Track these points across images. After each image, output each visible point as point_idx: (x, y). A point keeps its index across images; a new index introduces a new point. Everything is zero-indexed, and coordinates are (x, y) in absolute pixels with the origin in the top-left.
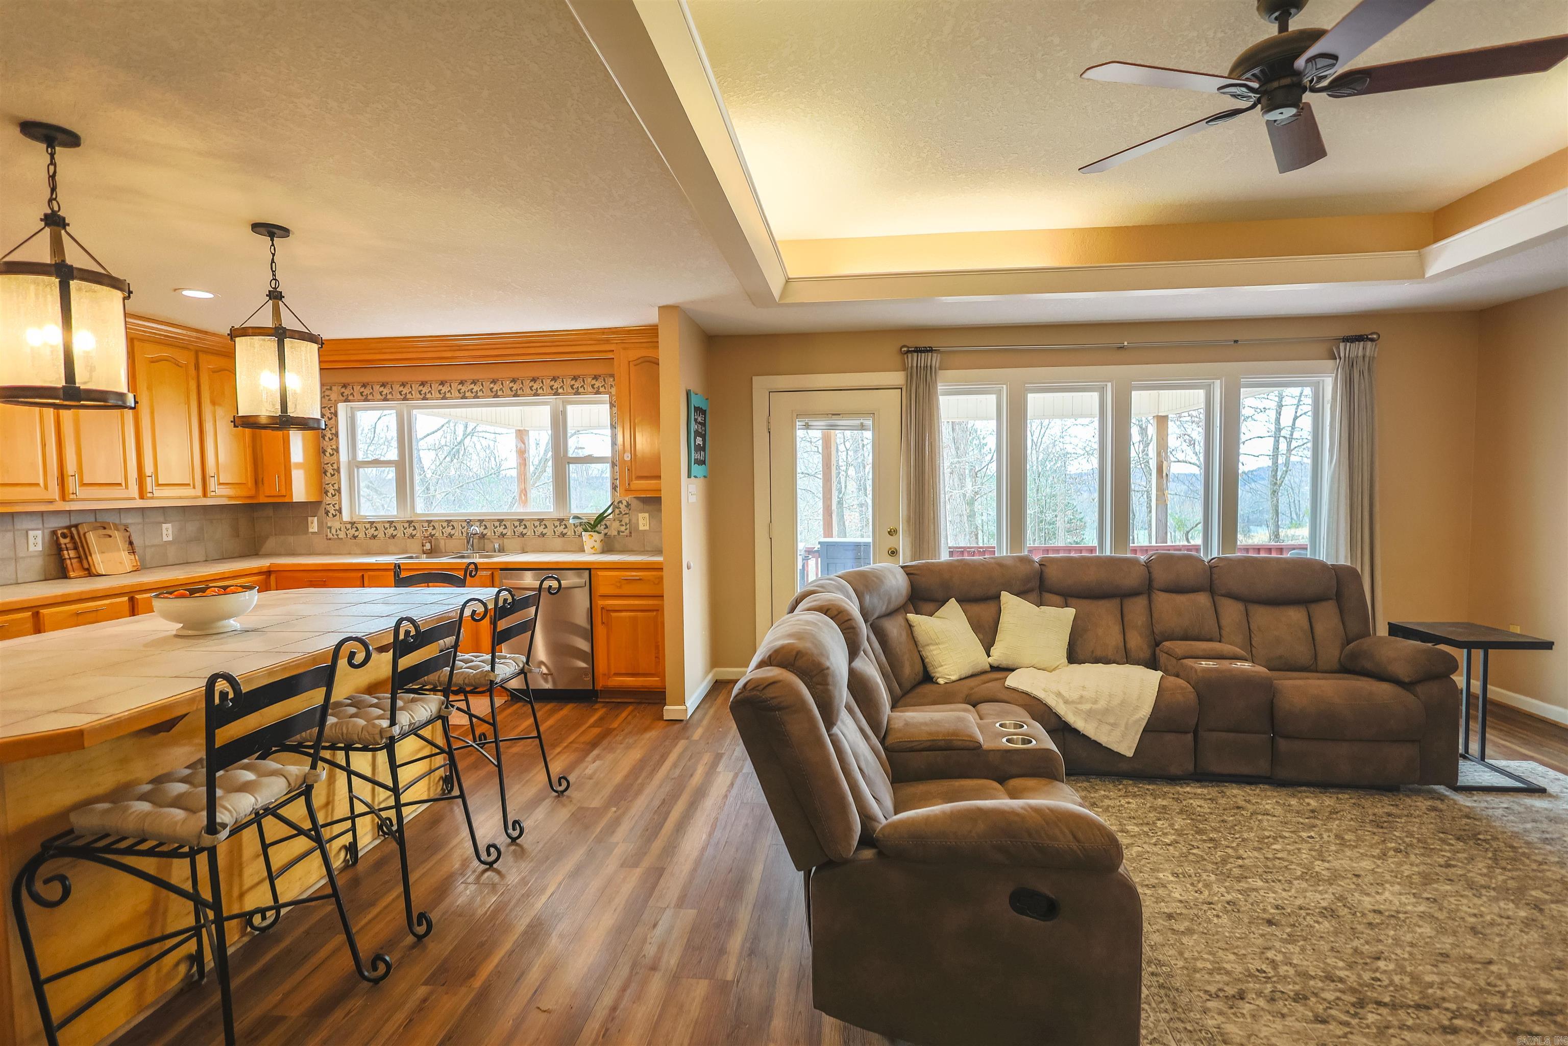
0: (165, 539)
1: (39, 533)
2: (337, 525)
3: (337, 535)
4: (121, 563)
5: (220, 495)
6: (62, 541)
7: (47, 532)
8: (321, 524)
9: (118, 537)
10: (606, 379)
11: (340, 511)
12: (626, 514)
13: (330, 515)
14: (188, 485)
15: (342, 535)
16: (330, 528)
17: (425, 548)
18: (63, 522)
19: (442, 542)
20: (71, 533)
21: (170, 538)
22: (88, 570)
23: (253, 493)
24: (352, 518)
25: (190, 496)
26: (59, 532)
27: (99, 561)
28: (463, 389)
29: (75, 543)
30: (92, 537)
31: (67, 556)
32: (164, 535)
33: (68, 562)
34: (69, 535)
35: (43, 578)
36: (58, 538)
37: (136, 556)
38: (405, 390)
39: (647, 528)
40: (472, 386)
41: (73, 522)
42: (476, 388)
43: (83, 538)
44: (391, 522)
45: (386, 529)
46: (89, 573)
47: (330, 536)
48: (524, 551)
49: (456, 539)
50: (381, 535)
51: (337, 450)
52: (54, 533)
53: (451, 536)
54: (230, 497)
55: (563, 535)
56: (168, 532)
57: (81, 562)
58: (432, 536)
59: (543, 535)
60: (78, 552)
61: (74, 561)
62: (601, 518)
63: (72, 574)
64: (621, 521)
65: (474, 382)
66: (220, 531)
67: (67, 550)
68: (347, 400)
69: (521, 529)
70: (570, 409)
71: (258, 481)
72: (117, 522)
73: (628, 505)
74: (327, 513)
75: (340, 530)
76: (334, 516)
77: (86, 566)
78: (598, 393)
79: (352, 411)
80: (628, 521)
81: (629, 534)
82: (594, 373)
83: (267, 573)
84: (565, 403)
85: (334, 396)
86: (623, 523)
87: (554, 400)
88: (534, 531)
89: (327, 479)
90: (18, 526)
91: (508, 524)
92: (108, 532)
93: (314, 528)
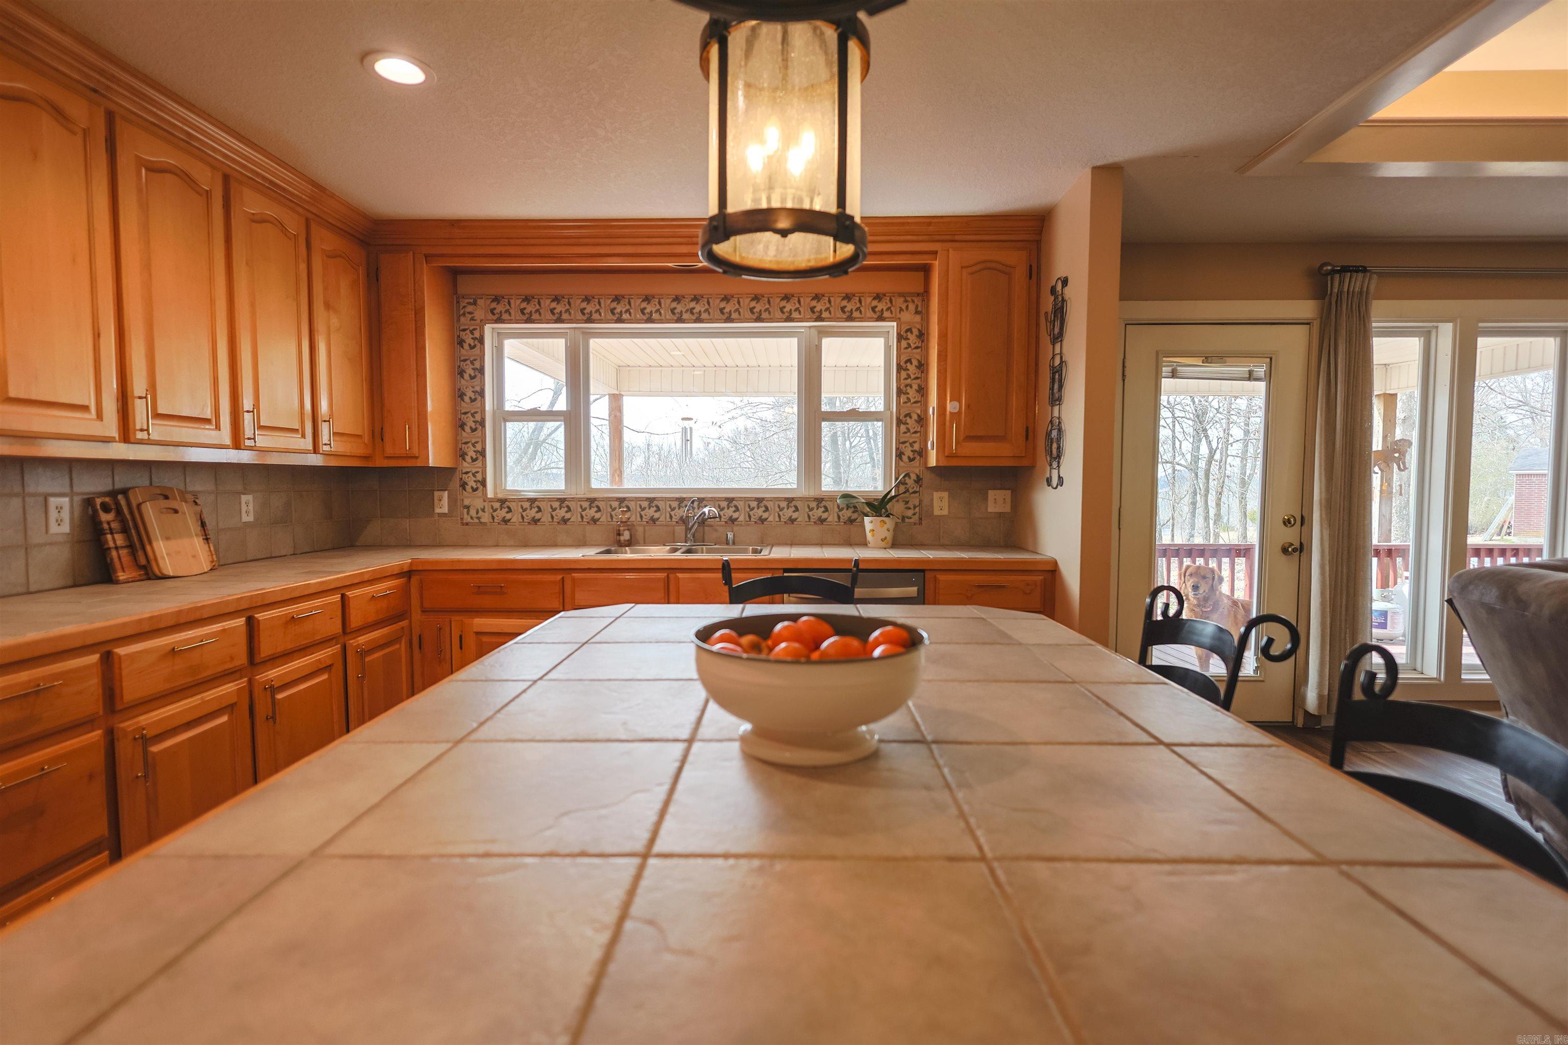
0: (245, 518)
1: (65, 501)
2: (478, 503)
3: (479, 518)
4: (194, 556)
5: (330, 452)
6: (105, 517)
7: (77, 499)
8: (453, 502)
9: (186, 513)
10: (893, 299)
11: (483, 483)
12: (915, 492)
13: (468, 488)
14: (296, 430)
15: (486, 518)
16: (468, 507)
17: (622, 538)
18: (101, 481)
19: (640, 529)
20: (117, 504)
21: (251, 518)
22: (146, 567)
23: (368, 450)
24: (501, 493)
26: (98, 501)
27: (163, 553)
28: (679, 308)
29: (124, 520)
30: (150, 511)
31: (111, 544)
32: (244, 513)
33: (114, 553)
34: (113, 507)
35: (70, 583)
36: (95, 512)
37: (211, 545)
38: (590, 308)
39: (945, 512)
40: (693, 304)
41: (119, 485)
42: (698, 308)
43: (137, 512)
44: (562, 500)
45: (554, 510)
46: (147, 574)
47: (467, 519)
49: (663, 525)
50: (546, 518)
51: (482, 394)
52: (88, 502)
53: (653, 520)
54: (341, 456)
55: (822, 521)
56: (248, 507)
57: (134, 554)
58: (628, 520)
59: (792, 521)
60: (129, 538)
61: (123, 552)
62: (886, 499)
63: (122, 576)
64: (907, 502)
65: (696, 299)
67: (112, 533)
68: (499, 320)
69: (760, 512)
70: (827, 343)
71: (376, 433)
72: (184, 484)
73: (918, 480)
74: (463, 485)
75: (483, 510)
76: (474, 490)
77: (143, 561)
78: (881, 318)
79: (501, 337)
80: (917, 504)
81: (917, 522)
82: (880, 289)
83: (408, 574)
84: (824, 333)
85: (479, 314)
86: (911, 505)
87: (810, 327)
88: (779, 516)
89: (466, 435)
90: (31, 488)
91: (740, 505)
92: (171, 504)
93: (442, 507)
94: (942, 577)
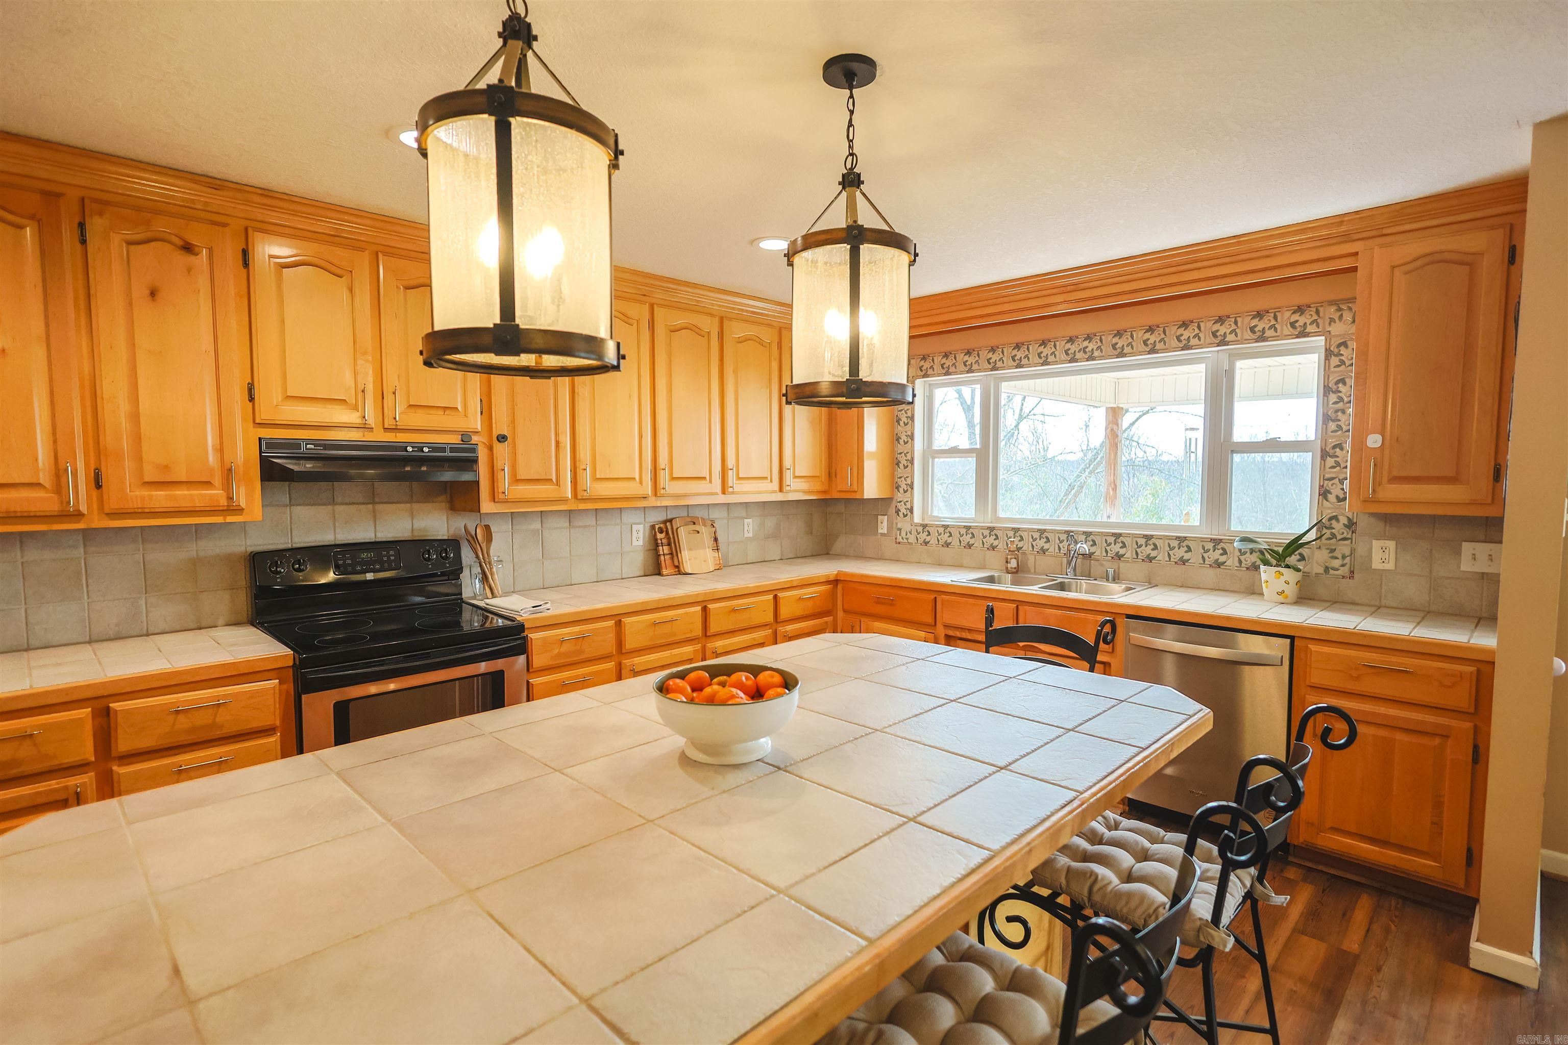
0: (746, 535)
1: (641, 527)
2: (907, 527)
3: (907, 539)
4: (705, 561)
5: (795, 490)
6: (659, 536)
7: (648, 526)
8: (890, 525)
9: (705, 532)
10: (1321, 309)
11: (911, 510)
12: (1345, 539)
13: (901, 514)
14: (766, 478)
15: (912, 539)
16: (900, 530)
17: (1009, 565)
18: (659, 517)
19: (1031, 559)
20: (667, 528)
21: (751, 535)
22: (678, 567)
23: (826, 487)
24: (923, 519)
25: (767, 492)
26: (657, 527)
27: (687, 559)
28: (1073, 348)
29: (669, 539)
30: (683, 533)
31: (661, 553)
32: (746, 532)
33: (662, 558)
34: (665, 530)
35: (642, 574)
36: (655, 532)
37: (720, 553)
38: (995, 357)
39: (1390, 566)
40: (1086, 343)
41: (669, 517)
42: (1091, 346)
43: (675, 532)
44: (968, 528)
45: (962, 535)
46: (679, 571)
47: (899, 539)
48: (1151, 583)
49: (1052, 556)
50: (955, 543)
51: (912, 437)
52: (653, 527)
53: (1043, 551)
54: (805, 492)
55: (1218, 564)
56: (750, 526)
57: (672, 559)
58: (1019, 549)
59: (1183, 562)
60: (671, 549)
61: (667, 557)
62: (1295, 545)
63: (665, 572)
64: (1333, 551)
65: (1089, 338)
66: (796, 526)
67: (662, 546)
68: (926, 376)
69: (1148, 550)
70: (1242, 366)
71: (831, 472)
72: (706, 516)
73: (1351, 525)
74: (898, 511)
75: (911, 533)
76: (905, 516)
77: (676, 564)
78: (1303, 334)
79: (931, 387)
80: (1347, 552)
81: (1348, 575)
82: (1303, 300)
83: (835, 582)
84: (1234, 357)
86: (1337, 554)
87: (1218, 351)
88: (1169, 555)
89: (900, 471)
90: (625, 520)
91: (1128, 541)
92: (696, 527)
93: (883, 528)
94: (1313, 647)
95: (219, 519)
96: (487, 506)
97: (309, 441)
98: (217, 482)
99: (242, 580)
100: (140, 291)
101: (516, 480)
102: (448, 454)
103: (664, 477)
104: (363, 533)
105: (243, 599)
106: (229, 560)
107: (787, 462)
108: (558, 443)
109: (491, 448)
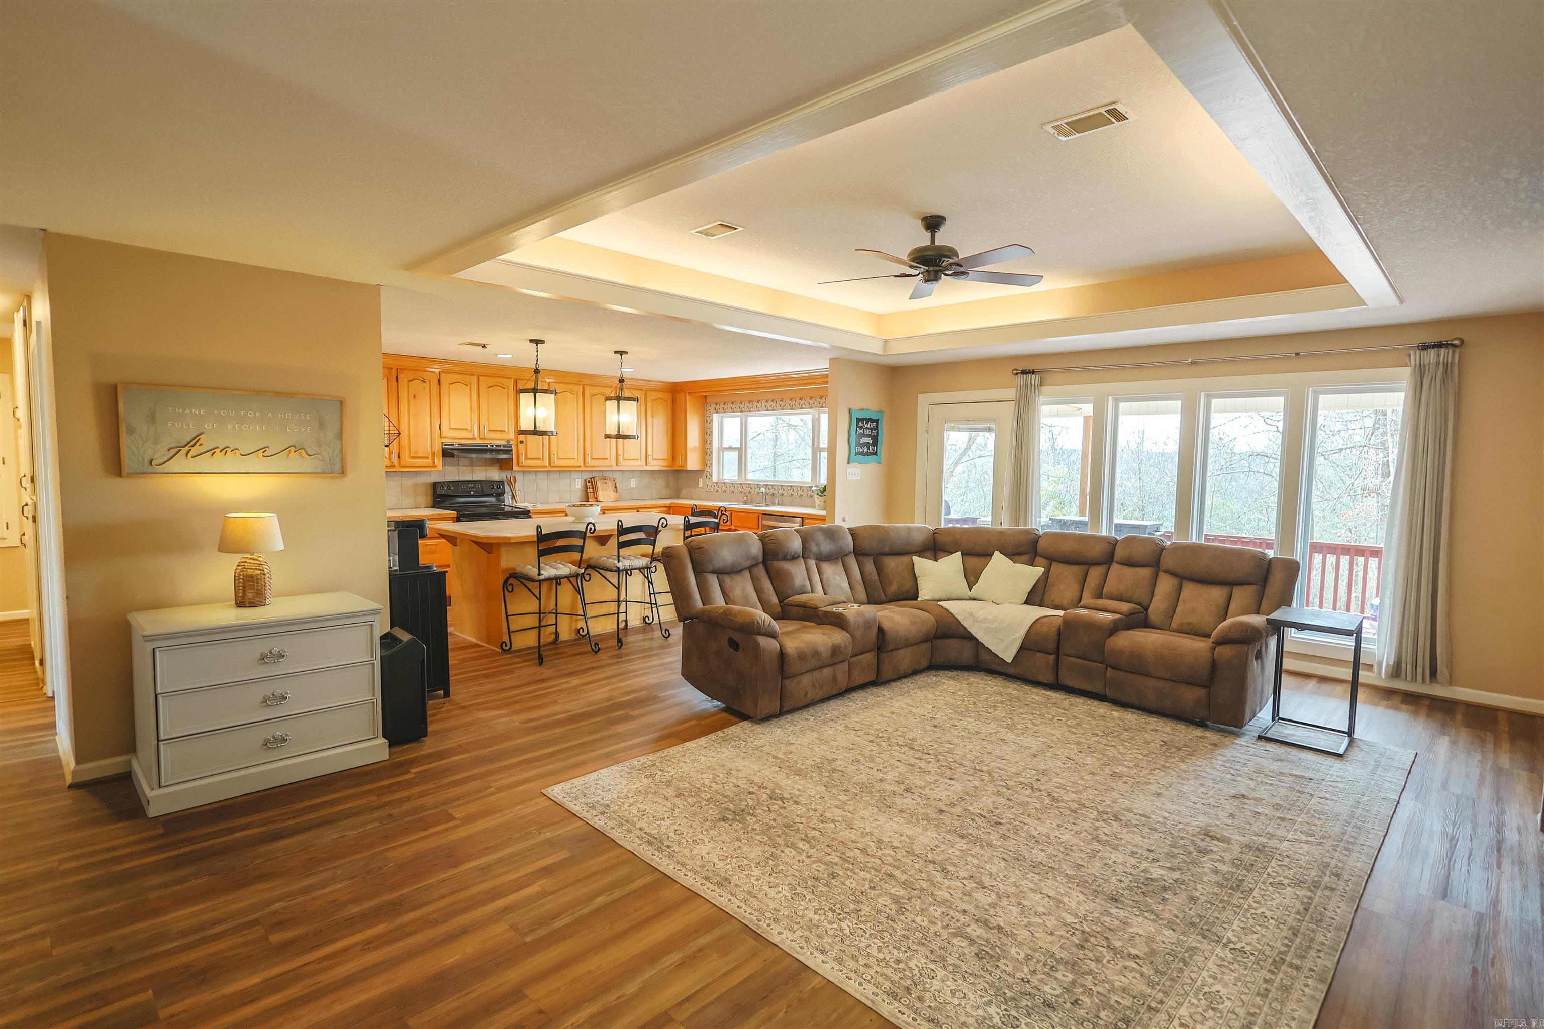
0: (632, 486)
1: (579, 480)
2: (710, 484)
4: (609, 497)
5: (654, 465)
6: (588, 484)
7: (582, 480)
8: (703, 483)
9: (610, 485)
11: (712, 476)
14: (641, 460)
15: (712, 490)
17: (746, 499)
18: (587, 476)
19: (753, 497)
20: (592, 481)
21: (635, 486)
22: (596, 499)
23: (671, 464)
24: (717, 480)
25: (639, 465)
26: (587, 480)
27: (601, 495)
29: (593, 486)
30: (599, 484)
31: (589, 492)
33: (589, 494)
35: (580, 501)
36: (586, 483)
37: (618, 494)
38: (742, 406)
41: (592, 476)
42: (773, 405)
43: (596, 483)
44: (733, 484)
45: (734, 487)
47: (707, 489)
48: (791, 505)
50: (728, 491)
51: (713, 441)
52: (585, 480)
53: (758, 493)
54: (666, 466)
56: (634, 483)
57: (594, 495)
58: (750, 493)
59: (801, 496)
60: (593, 490)
61: (592, 494)
63: (590, 500)
66: (659, 484)
68: (717, 412)
71: (673, 457)
72: (611, 477)
74: (707, 477)
75: (714, 487)
76: (709, 479)
77: (596, 497)
79: (720, 418)
83: (669, 507)
85: (711, 411)
87: (814, 410)
88: (788, 493)
89: (707, 457)
90: (572, 477)
91: (785, 488)
92: (606, 481)
93: (701, 485)
95: (429, 469)
96: (515, 468)
97: (457, 443)
98: (430, 457)
99: (430, 492)
100: (411, 396)
101: (527, 458)
102: (502, 448)
103: (621, 458)
104: (468, 477)
105: (429, 500)
106: (425, 484)
107: (650, 452)
108: (543, 444)
109: (517, 446)
